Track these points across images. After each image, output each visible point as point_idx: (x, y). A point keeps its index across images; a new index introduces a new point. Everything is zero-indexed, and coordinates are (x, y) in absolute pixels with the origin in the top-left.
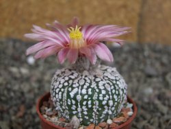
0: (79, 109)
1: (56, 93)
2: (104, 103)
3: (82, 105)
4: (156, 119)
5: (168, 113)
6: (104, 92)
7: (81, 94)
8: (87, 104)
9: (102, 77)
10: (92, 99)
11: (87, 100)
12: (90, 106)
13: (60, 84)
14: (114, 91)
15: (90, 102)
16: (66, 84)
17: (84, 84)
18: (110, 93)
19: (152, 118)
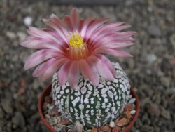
0: (82, 116)
1: (57, 99)
2: (107, 110)
3: (84, 113)
4: (159, 96)
5: (171, 86)
6: (106, 100)
7: (84, 104)
8: (90, 113)
9: (104, 83)
10: (94, 108)
11: (90, 109)
12: (93, 114)
13: (61, 90)
14: (116, 98)
15: (92, 111)
16: (68, 91)
17: (86, 93)
18: (113, 101)
19: (154, 94)
